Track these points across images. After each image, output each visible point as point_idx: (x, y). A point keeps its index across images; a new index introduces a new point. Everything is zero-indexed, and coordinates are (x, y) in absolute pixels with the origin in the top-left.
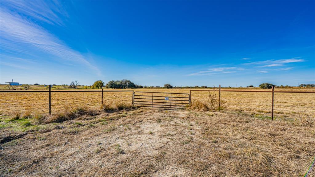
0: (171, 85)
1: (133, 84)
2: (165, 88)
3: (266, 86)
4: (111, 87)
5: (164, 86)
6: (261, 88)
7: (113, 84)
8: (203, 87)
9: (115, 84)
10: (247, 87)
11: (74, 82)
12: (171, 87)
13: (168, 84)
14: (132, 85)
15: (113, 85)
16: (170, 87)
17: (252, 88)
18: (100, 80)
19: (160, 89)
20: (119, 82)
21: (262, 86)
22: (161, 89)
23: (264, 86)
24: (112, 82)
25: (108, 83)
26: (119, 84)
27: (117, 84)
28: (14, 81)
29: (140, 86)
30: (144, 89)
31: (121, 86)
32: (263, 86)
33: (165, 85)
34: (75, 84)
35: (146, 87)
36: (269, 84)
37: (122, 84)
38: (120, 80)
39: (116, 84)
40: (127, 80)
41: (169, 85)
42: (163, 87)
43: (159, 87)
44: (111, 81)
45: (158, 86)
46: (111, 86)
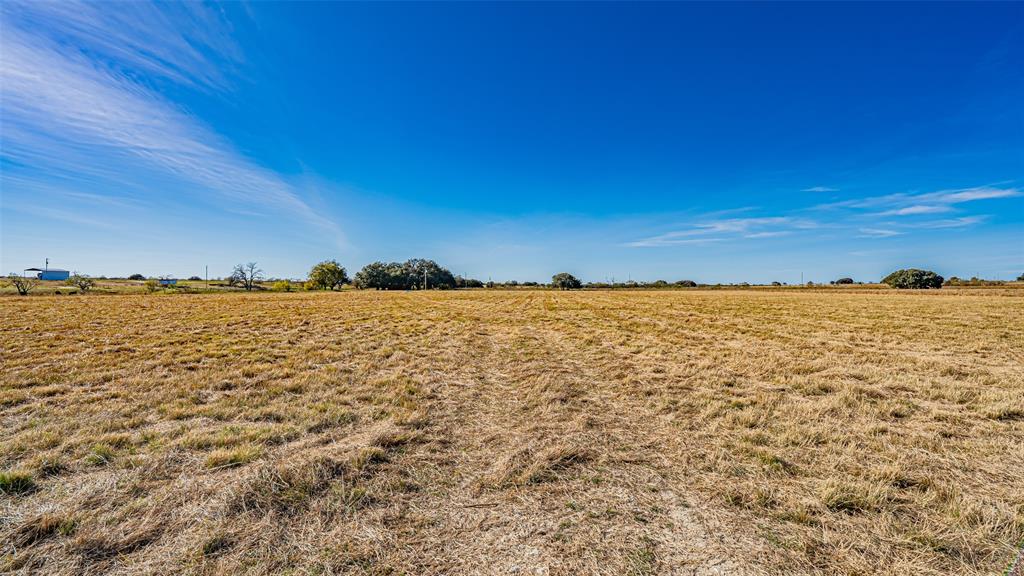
0: (577, 278)
1: (446, 273)
2: (555, 286)
3: (911, 280)
4: (371, 285)
5: (551, 282)
6: (894, 287)
7: (379, 273)
8: (683, 285)
9: (385, 275)
10: (832, 283)
11: (245, 268)
12: (577, 285)
13: (564, 275)
14: (442, 276)
15: (380, 279)
16: (570, 283)
17: (850, 285)
18: (331, 261)
19: (536, 292)
20: (399, 267)
21: (896, 281)
22: (542, 292)
23: (904, 281)
24: (374, 267)
25: (361, 271)
26: (398, 273)
27: (392, 274)
28: (51, 267)
29: (473, 281)
30: (485, 292)
31: (405, 280)
32: (900, 281)
33: (554, 277)
34: (248, 276)
35: (491, 286)
36: (924, 274)
37: (408, 274)
38: (402, 261)
39: (389, 275)
40: (427, 259)
41: (571, 277)
42: (549, 286)
43: (536, 283)
44: (372, 264)
45: (531, 282)
46: (371, 282)
